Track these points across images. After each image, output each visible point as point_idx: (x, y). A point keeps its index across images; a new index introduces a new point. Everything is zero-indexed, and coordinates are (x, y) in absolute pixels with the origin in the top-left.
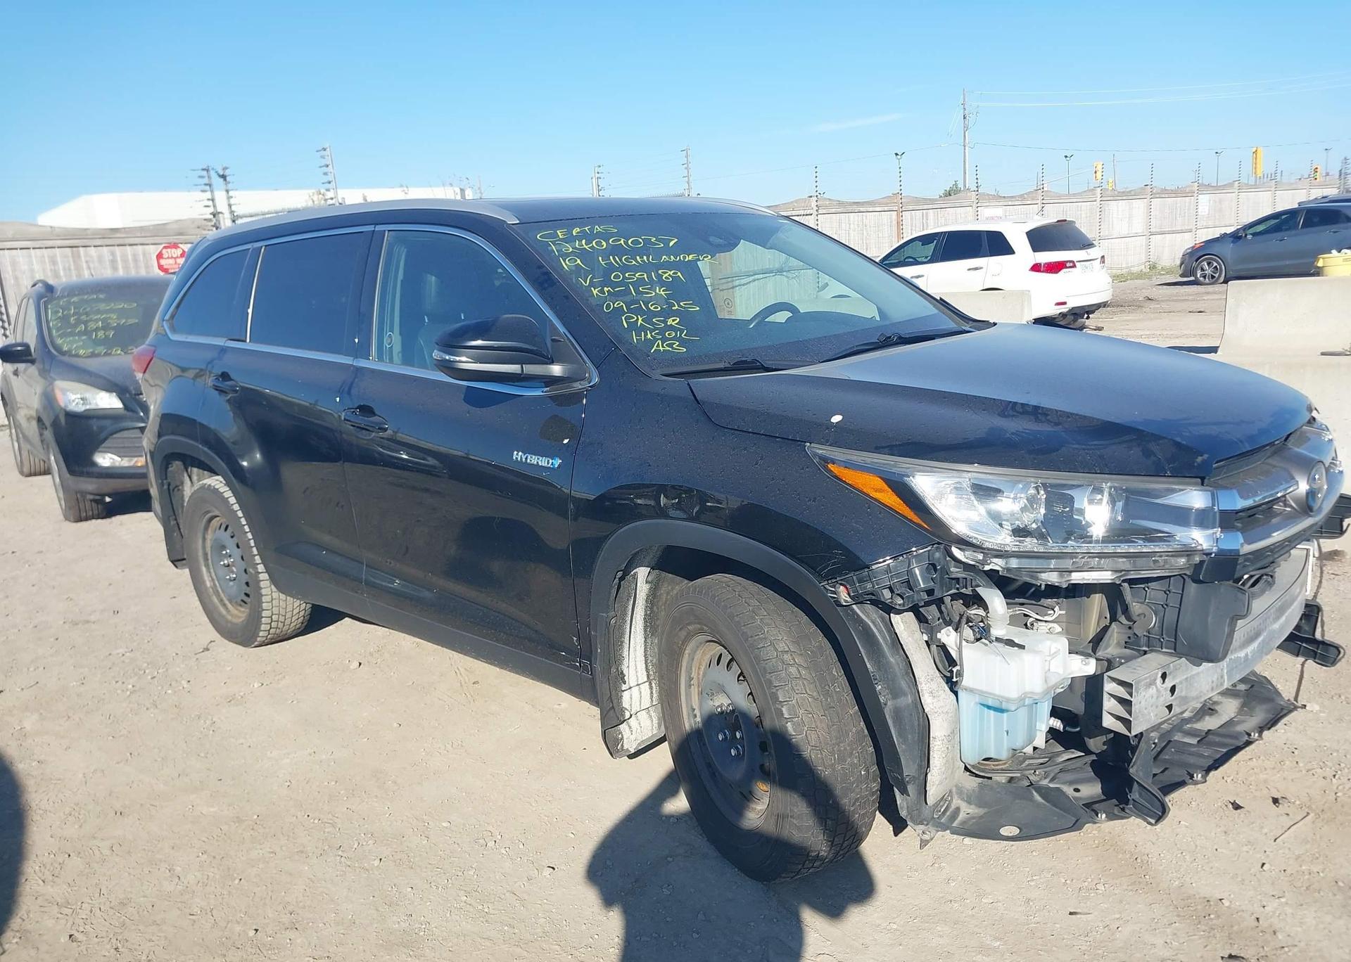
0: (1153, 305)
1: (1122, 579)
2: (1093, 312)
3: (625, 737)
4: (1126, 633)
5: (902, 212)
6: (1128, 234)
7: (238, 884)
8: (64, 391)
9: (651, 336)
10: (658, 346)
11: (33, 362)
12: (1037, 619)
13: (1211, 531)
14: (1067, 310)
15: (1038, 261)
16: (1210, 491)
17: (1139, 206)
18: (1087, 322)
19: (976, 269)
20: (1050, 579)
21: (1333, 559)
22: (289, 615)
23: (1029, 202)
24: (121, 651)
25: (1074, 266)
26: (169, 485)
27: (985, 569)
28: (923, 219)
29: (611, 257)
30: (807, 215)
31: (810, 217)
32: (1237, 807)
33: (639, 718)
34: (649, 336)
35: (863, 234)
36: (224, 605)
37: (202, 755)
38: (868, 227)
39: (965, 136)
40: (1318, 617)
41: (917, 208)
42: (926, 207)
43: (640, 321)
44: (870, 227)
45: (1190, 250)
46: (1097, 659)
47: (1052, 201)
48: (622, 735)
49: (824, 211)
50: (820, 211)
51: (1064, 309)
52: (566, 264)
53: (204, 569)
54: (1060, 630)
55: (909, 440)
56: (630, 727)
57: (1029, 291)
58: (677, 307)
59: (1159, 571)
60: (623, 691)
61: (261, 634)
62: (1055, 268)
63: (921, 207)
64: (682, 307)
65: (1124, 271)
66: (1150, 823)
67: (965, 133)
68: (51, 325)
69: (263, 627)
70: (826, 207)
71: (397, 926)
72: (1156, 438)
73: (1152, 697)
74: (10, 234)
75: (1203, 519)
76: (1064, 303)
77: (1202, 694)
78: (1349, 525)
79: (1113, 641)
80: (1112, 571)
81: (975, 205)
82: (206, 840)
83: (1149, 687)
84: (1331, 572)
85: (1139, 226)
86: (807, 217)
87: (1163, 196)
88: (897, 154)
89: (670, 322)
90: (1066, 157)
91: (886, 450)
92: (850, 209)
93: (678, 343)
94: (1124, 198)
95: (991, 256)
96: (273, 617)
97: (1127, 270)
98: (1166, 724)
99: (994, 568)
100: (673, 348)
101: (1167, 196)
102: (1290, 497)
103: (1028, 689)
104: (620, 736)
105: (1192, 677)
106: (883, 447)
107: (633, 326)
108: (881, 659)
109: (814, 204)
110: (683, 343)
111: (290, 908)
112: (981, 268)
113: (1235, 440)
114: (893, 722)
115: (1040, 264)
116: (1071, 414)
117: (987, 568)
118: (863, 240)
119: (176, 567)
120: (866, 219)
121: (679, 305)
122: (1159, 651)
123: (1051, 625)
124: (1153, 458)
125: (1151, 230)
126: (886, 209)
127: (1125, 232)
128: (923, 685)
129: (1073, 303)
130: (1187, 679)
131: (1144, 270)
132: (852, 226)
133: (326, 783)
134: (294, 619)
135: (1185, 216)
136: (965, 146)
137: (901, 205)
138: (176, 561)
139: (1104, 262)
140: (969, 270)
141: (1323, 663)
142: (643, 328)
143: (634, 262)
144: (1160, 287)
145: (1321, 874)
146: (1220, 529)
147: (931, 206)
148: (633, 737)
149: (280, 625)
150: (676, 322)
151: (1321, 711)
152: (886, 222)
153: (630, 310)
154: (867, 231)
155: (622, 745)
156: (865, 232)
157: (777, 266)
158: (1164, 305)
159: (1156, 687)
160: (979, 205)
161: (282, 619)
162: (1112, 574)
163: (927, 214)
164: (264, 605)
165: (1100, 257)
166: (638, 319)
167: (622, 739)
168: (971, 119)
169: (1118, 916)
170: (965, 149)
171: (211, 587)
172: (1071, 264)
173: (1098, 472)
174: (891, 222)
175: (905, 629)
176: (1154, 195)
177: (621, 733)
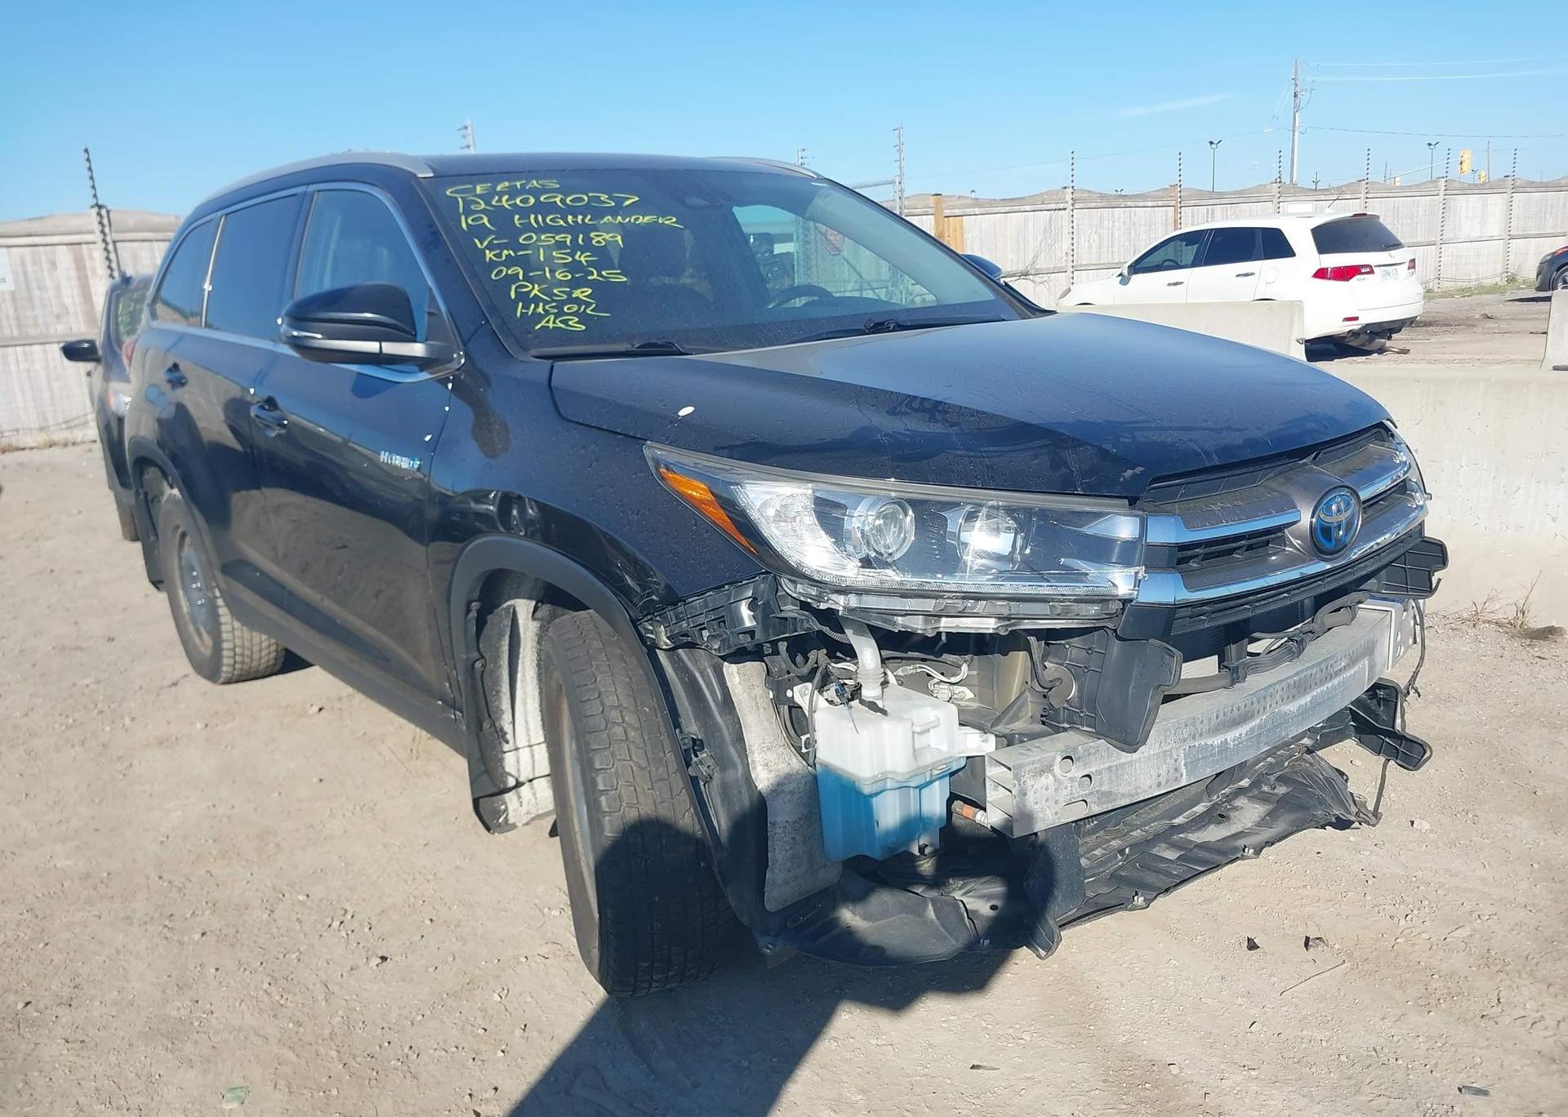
0: (1491, 324)
1: (1010, 629)
2: (1398, 330)
3: (510, 809)
4: (1042, 704)
5: (1180, 208)
6: (1480, 237)
7: (42, 949)
8: (116, 393)
9: (544, 310)
10: (548, 322)
11: (98, 360)
12: (941, 681)
13: (1133, 570)
14: (1359, 327)
15: (1323, 266)
16: (1137, 516)
17: (1496, 202)
18: (1388, 344)
19: (1247, 275)
20: (911, 625)
21: (1545, 639)
22: (256, 649)
23: (1348, 197)
24: (87, 681)
25: (1372, 272)
26: (146, 494)
27: (821, 607)
28: (1208, 217)
29: (533, 216)
30: (1059, 209)
31: (1063, 212)
32: (1252, 945)
33: (535, 786)
34: (540, 310)
35: (1130, 234)
36: (200, 635)
37: (97, 801)
38: (1137, 225)
39: (1295, 119)
40: (1396, 703)
41: (1201, 202)
42: (1212, 202)
43: (535, 292)
44: (1140, 225)
45: (1549, 257)
46: (996, 736)
47: (1379, 195)
48: (506, 807)
49: (1082, 205)
50: (1077, 206)
51: (1354, 326)
52: (467, 223)
53: (181, 593)
54: (972, 696)
55: (754, 438)
56: (519, 797)
57: (1302, 302)
58: (595, 276)
59: (1064, 621)
60: (505, 752)
61: (224, 669)
62: (1345, 274)
63: (1205, 202)
64: (602, 276)
65: (1472, 284)
66: (1039, 956)
67: (1295, 114)
68: (120, 319)
69: (225, 661)
70: (1084, 200)
71: (175, 1012)
72: (1075, 443)
73: (1047, 789)
74: (131, 223)
75: (1128, 554)
76: (1356, 319)
77: (1139, 791)
78: (1439, 580)
79: (1027, 713)
80: (995, 618)
81: (1276, 200)
82: (40, 895)
83: (1041, 776)
84: (1537, 654)
85: (1495, 227)
86: (1060, 212)
87: (1529, 190)
88: (1211, 143)
89: (577, 293)
90: (1430, 144)
91: (725, 452)
92: (1115, 204)
93: (577, 319)
94: (1476, 192)
95: (1266, 259)
96: (237, 650)
97: (1477, 283)
98: (1139, 831)
99: (833, 607)
100: (568, 325)
101: (1533, 189)
102: (1288, 531)
103: (889, 767)
104: (503, 807)
105: (1122, 766)
106: (723, 448)
107: (524, 298)
108: (708, 720)
109: (1069, 197)
110: (583, 318)
111: (78, 980)
112: (1252, 274)
113: (1199, 450)
114: (722, 801)
115: (1327, 269)
116: (978, 412)
117: (823, 606)
118: (1130, 241)
119: (158, 588)
120: (1135, 215)
121: (599, 274)
122: (1078, 729)
123: (958, 689)
124: (1064, 470)
125: (1511, 233)
126: (1160, 203)
127: (1476, 234)
128: (756, 755)
129: (1367, 318)
130: (1110, 768)
131: (1500, 284)
132: (1116, 224)
133: (203, 841)
134: (263, 653)
135: (1557, 216)
136: (1294, 131)
137: (1179, 200)
138: (157, 583)
139: (1414, 267)
140: (1238, 276)
141: (1405, 765)
142: (536, 300)
143: (562, 223)
144: (1509, 303)
145: (1324, 1044)
146: (1144, 568)
147: (1218, 201)
148: (524, 809)
149: (247, 660)
150: (586, 294)
151: (1431, 831)
152: (1160, 220)
153: (526, 278)
154: (1135, 230)
155: (506, 819)
156: (1132, 231)
157: (1021, 268)
158: (1504, 325)
159: (1054, 776)
160: (1281, 199)
161: (247, 652)
162: (995, 623)
163: (1213, 210)
164: (224, 636)
165: (1408, 261)
166: (533, 288)
167: (506, 810)
168: (1304, 97)
169: (1029, 1075)
170: (1294, 135)
171: (188, 613)
172: (1368, 270)
173: (979, 486)
174: (1167, 220)
175: (740, 683)
176: (1516, 189)
177: (504, 803)
